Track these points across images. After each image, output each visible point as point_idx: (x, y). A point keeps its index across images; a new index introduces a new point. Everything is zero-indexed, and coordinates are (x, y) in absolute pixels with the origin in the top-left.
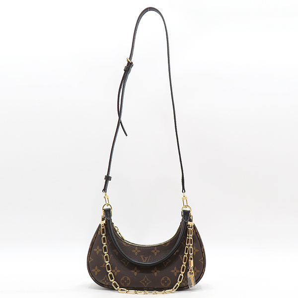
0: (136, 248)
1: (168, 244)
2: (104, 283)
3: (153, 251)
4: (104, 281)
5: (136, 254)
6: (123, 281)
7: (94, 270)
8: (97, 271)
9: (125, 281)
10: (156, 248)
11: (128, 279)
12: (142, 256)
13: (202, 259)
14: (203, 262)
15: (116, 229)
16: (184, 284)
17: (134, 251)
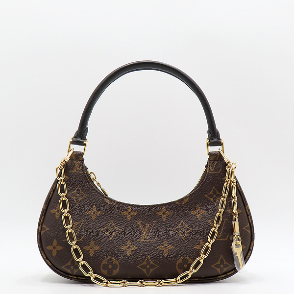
0: (129, 208)
1: (186, 201)
2: (69, 271)
3: (160, 213)
4: (68, 267)
5: (129, 217)
6: (105, 267)
7: (49, 248)
8: (55, 248)
9: (110, 267)
10: (164, 207)
11: (115, 261)
12: (139, 222)
13: (248, 225)
14: (249, 232)
15: (92, 176)
16: (218, 270)
17: (124, 213)
